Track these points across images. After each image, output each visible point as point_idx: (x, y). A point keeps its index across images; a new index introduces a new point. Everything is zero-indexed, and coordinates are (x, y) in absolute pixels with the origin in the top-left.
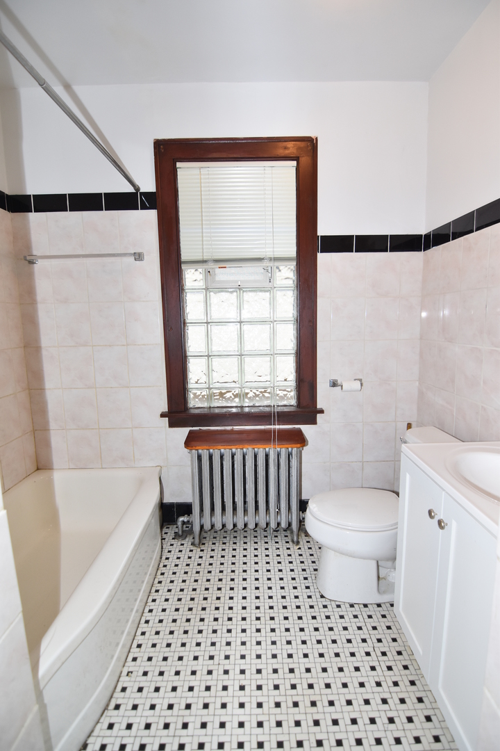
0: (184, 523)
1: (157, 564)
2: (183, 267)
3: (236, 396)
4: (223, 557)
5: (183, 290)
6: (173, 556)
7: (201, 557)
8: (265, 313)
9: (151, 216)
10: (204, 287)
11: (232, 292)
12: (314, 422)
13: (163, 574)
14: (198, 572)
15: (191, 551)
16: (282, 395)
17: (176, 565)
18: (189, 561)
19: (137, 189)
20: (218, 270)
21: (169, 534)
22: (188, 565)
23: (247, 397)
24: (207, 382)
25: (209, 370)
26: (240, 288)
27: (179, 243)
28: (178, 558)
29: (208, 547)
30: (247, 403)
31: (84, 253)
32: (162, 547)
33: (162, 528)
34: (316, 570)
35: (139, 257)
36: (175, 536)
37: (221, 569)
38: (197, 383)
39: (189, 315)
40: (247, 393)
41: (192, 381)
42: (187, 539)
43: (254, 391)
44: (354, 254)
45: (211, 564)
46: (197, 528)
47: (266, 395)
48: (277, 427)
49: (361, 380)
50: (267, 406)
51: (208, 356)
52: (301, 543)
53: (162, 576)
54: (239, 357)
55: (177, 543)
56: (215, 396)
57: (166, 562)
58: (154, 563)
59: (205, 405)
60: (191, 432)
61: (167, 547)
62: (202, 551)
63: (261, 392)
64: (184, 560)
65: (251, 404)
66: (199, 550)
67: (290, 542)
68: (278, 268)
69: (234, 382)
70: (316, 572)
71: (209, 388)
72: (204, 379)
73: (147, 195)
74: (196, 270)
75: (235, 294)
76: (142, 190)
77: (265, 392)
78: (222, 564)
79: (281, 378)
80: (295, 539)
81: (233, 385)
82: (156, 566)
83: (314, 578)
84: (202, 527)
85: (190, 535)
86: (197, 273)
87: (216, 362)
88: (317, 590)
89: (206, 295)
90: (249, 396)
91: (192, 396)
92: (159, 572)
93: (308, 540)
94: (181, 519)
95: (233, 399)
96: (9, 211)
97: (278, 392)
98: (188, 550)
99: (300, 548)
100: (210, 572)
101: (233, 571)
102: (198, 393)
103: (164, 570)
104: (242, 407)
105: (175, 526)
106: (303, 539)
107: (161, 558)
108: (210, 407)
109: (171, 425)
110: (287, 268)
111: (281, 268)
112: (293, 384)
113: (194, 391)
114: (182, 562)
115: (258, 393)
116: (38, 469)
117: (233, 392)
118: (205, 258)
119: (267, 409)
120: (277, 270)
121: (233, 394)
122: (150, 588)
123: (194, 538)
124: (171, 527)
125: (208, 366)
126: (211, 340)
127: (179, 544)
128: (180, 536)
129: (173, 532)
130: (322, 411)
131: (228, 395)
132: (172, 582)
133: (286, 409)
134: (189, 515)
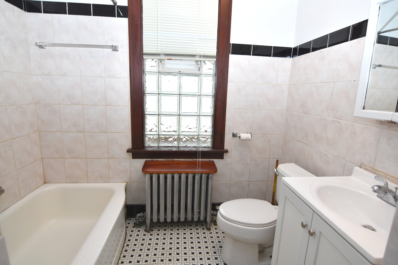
0: (140, 217)
1: (123, 244)
2: (145, 57)
3: (175, 140)
4: (164, 239)
5: (143, 72)
6: (133, 239)
7: (150, 239)
8: (195, 90)
9: (124, 22)
10: (157, 71)
11: (175, 75)
12: (222, 158)
13: (126, 251)
14: (149, 250)
15: (144, 235)
16: (203, 140)
17: (135, 245)
18: (143, 242)
19: (115, 3)
20: (166, 61)
21: (130, 224)
22: (142, 245)
23: (182, 141)
24: (157, 131)
25: (159, 124)
26: (180, 73)
27: (143, 41)
28: (136, 240)
29: (155, 232)
30: (182, 144)
31: (78, 43)
32: (126, 232)
33: (126, 220)
34: (221, 247)
35: (115, 49)
36: (134, 225)
37: (163, 247)
38: (151, 131)
39: (147, 88)
40: (182, 139)
41: (148, 130)
42: (142, 227)
43: (186, 137)
44: (251, 57)
45: (157, 244)
46: (148, 222)
47: (194, 140)
48: (200, 160)
49: (251, 134)
50: (194, 147)
51: (159, 115)
52: (212, 230)
53: (126, 252)
54: (178, 116)
55: (136, 230)
56: (162, 140)
57: (128, 243)
58: (121, 243)
59: (156, 145)
60: (146, 162)
61: (129, 233)
62: (151, 235)
63: (191, 138)
64: (140, 242)
65: (184, 146)
66: (149, 234)
67: (206, 230)
68: (204, 62)
69: (174, 131)
70: (221, 248)
71: (159, 135)
72: (155, 129)
73: (122, 8)
74: (153, 60)
75: (177, 76)
76: (118, 4)
77: (193, 138)
78: (164, 244)
79: (203, 130)
80: (208, 227)
81: (174, 133)
82: (122, 246)
83: (220, 252)
84: (152, 220)
85: (144, 224)
86: (154, 61)
87: (163, 119)
88: (222, 260)
89: (159, 76)
90: (183, 140)
91: (147, 139)
92: (124, 250)
93: (216, 228)
94: (138, 215)
95: (173, 142)
96: (25, 11)
97: (201, 139)
98: (143, 234)
99: (211, 233)
100: (156, 249)
101: (171, 249)
102: (152, 137)
103: (127, 248)
104: (179, 147)
105: (134, 219)
106: (213, 227)
107: (125, 240)
108: (159, 147)
109: (134, 157)
110: (210, 62)
111: (206, 62)
112: (210, 134)
113: (149, 136)
114: (139, 243)
115: (189, 139)
116: (45, 183)
117: (173, 137)
118: (159, 52)
119: (194, 149)
120: (204, 63)
121: (173, 139)
122: (118, 260)
123: (146, 227)
124: (132, 219)
125: (159, 121)
126: (161, 105)
127: (137, 230)
128: (137, 225)
129: (133, 223)
130: (227, 152)
131: (170, 139)
132: (132, 256)
133: (206, 150)
134: (143, 213)
